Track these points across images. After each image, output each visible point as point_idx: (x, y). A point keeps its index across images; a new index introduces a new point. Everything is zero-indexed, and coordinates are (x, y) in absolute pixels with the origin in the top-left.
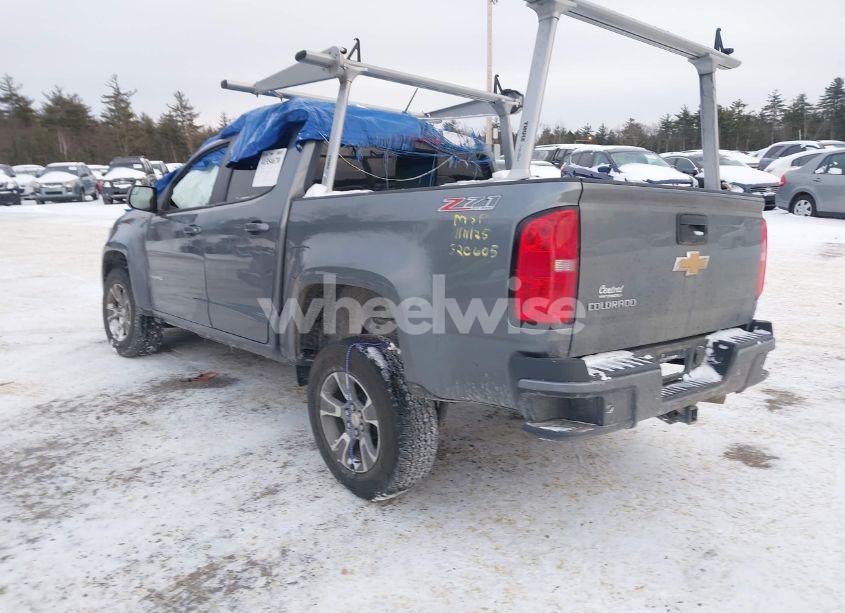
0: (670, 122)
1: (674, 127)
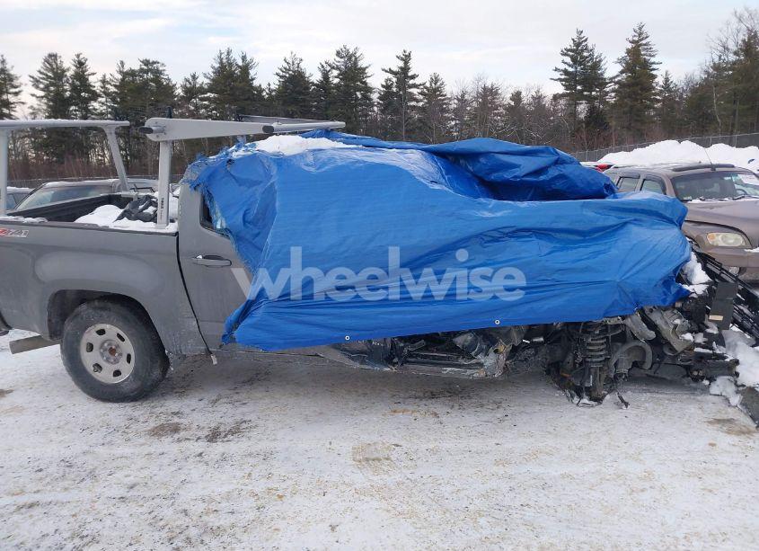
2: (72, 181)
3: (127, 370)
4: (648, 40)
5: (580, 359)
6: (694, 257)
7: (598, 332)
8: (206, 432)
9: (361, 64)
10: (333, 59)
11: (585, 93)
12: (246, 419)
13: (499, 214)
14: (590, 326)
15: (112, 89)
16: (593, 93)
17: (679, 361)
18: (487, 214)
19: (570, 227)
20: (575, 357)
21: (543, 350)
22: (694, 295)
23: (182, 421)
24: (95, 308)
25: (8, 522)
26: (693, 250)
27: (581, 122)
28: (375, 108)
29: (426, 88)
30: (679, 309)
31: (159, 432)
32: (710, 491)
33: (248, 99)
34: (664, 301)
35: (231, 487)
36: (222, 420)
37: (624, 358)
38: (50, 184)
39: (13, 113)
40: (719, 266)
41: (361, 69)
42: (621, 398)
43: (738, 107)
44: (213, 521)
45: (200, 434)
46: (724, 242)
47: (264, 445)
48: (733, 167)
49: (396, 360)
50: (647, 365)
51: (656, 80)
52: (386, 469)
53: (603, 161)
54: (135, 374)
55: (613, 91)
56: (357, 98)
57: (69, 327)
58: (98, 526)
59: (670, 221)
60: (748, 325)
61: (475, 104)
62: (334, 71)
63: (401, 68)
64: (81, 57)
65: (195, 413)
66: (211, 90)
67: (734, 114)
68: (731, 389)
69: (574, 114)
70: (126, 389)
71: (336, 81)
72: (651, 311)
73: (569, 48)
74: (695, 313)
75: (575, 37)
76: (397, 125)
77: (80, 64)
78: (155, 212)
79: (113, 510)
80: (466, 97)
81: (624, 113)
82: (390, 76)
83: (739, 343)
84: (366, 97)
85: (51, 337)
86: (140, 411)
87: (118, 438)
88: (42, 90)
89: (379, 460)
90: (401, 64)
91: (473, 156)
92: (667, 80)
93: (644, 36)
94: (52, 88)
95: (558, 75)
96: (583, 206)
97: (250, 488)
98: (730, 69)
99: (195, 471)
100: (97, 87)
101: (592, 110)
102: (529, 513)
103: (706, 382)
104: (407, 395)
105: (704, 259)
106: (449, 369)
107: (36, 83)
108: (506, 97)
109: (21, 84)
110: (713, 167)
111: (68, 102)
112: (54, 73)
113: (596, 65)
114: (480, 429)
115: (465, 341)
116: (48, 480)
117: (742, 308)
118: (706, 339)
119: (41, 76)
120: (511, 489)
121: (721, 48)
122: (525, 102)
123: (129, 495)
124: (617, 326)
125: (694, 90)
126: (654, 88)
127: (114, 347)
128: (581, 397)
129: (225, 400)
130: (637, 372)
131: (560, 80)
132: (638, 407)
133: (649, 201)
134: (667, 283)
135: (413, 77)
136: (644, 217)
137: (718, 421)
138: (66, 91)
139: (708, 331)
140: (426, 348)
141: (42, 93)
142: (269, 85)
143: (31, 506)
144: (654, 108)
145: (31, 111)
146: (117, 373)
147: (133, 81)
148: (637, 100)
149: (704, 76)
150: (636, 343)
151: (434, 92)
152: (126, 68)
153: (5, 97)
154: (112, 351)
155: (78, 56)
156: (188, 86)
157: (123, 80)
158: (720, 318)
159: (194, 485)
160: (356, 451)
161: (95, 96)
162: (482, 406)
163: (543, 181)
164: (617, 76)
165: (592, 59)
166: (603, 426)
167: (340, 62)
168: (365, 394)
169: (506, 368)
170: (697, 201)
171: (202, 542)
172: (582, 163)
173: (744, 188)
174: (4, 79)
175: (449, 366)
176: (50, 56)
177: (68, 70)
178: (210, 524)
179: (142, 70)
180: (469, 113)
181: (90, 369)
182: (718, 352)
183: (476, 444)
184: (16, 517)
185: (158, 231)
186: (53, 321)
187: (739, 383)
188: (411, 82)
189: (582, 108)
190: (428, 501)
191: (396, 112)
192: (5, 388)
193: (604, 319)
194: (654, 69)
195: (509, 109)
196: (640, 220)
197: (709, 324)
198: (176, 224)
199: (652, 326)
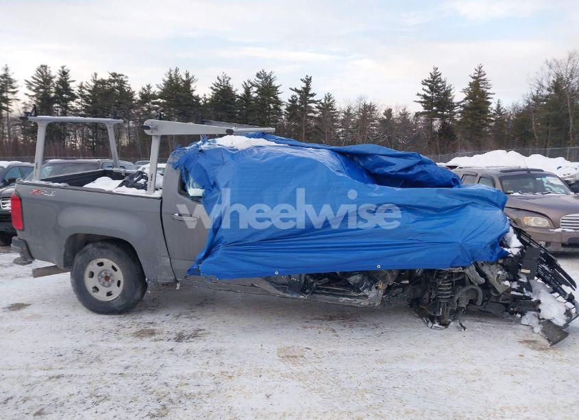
2: (66, 159)
3: (117, 291)
4: (485, 77)
5: (434, 296)
6: (511, 230)
7: (446, 278)
8: (174, 336)
9: (275, 83)
10: (254, 79)
11: (439, 112)
12: (200, 328)
13: (382, 195)
14: (441, 274)
15: (87, 93)
16: (445, 113)
17: (500, 301)
18: (375, 195)
19: (429, 205)
20: (430, 294)
21: (409, 290)
22: (511, 255)
23: (156, 328)
24: (98, 247)
25: (45, 386)
26: (511, 225)
27: (435, 133)
28: (283, 117)
29: (321, 103)
30: (501, 264)
31: (140, 334)
32: (519, 383)
33: (189, 105)
34: (491, 258)
35: (195, 371)
36: (184, 328)
37: (464, 297)
38: (51, 161)
39: (10, 107)
40: (529, 237)
41: (274, 87)
42: (461, 324)
43: (550, 128)
44: (186, 390)
45: (169, 336)
46: (535, 223)
47: (216, 345)
48: (543, 171)
49: (307, 291)
50: (479, 303)
51: (491, 106)
52: (301, 362)
53: (451, 163)
54: (123, 294)
55: (460, 112)
56: (270, 109)
57: (78, 259)
58: (108, 390)
59: (496, 205)
60: (548, 278)
61: (357, 117)
62: (254, 88)
63: (304, 88)
64: (65, 68)
65: (164, 324)
66: (161, 97)
67: (548, 133)
68: (535, 321)
69: (430, 127)
70: (116, 305)
71: (255, 95)
72: (482, 265)
73: (427, 79)
74: (512, 267)
75: (432, 71)
76: (299, 130)
77: (64, 74)
78: (145, 183)
79: (116, 381)
80: (351, 111)
81: (468, 128)
82: (296, 94)
83: (541, 290)
84: (277, 108)
85: (65, 266)
86: (125, 321)
87: (112, 337)
88: (34, 91)
89: (296, 357)
90: (304, 85)
91: (363, 156)
92: (499, 106)
93: (482, 73)
94: (42, 90)
95: (419, 99)
96: (438, 192)
97: (209, 371)
98: (545, 101)
99: (169, 360)
100: (76, 91)
101: (444, 125)
102: (399, 392)
103: (519, 316)
104: (313, 317)
105: (519, 232)
106: (344, 299)
107: (29, 85)
108: (380, 113)
109: (19, 86)
110: (528, 170)
111: (53, 101)
112: (43, 79)
113: (447, 93)
114: (365, 341)
115: (356, 280)
116: (68, 361)
117: (544, 266)
118: (519, 286)
119: (35, 81)
120: (386, 378)
121: (537, 85)
122: (394, 117)
123: (126, 372)
124: (459, 274)
125: (518, 115)
126: (489, 112)
127: (108, 275)
128: (433, 323)
129: (185, 316)
130: (472, 307)
131: (421, 102)
132: (472, 330)
133: (482, 190)
134: (493, 246)
135: (312, 95)
136: (478, 201)
137: (527, 341)
138: (52, 92)
139: (520, 280)
140: (328, 284)
141: (34, 93)
142: (205, 95)
143: (58, 377)
144: (488, 126)
145: (24, 106)
146: (109, 294)
147: (103, 88)
148: (476, 119)
149: (526, 105)
150: (472, 287)
151: (327, 107)
152: (98, 78)
153: (4, 95)
154: (107, 278)
155: (63, 67)
156: (144, 93)
157: (95, 86)
158: (528, 271)
159: (170, 368)
160: (280, 351)
161: (73, 97)
162: (365, 326)
163: (411, 175)
164: (463, 101)
165: (444, 88)
166: (448, 341)
167: (259, 81)
168: (283, 316)
169: (382, 301)
170: (517, 194)
171: (180, 402)
172: (437, 164)
173: (551, 187)
174: (6, 82)
175: (344, 296)
176: (42, 66)
177: (55, 77)
178: (184, 392)
179: (110, 80)
180: (353, 123)
181: (90, 289)
182: (527, 295)
183: (361, 349)
184: (49, 383)
185: (148, 196)
186: (67, 255)
187: (541, 317)
188: (311, 99)
189: (437, 123)
190: (331, 383)
191: (299, 120)
192: (25, 302)
193: (451, 269)
194: (489, 98)
195: (382, 121)
196: (477, 203)
197: (521, 275)
198: (161, 191)
199: (483, 275)
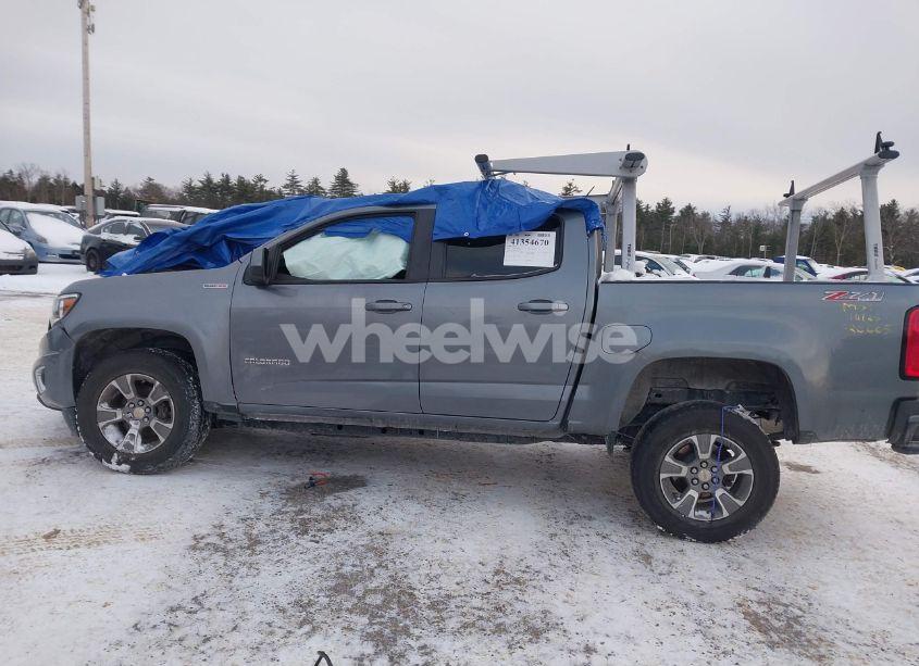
0: (194, 188)
1: (197, 193)
